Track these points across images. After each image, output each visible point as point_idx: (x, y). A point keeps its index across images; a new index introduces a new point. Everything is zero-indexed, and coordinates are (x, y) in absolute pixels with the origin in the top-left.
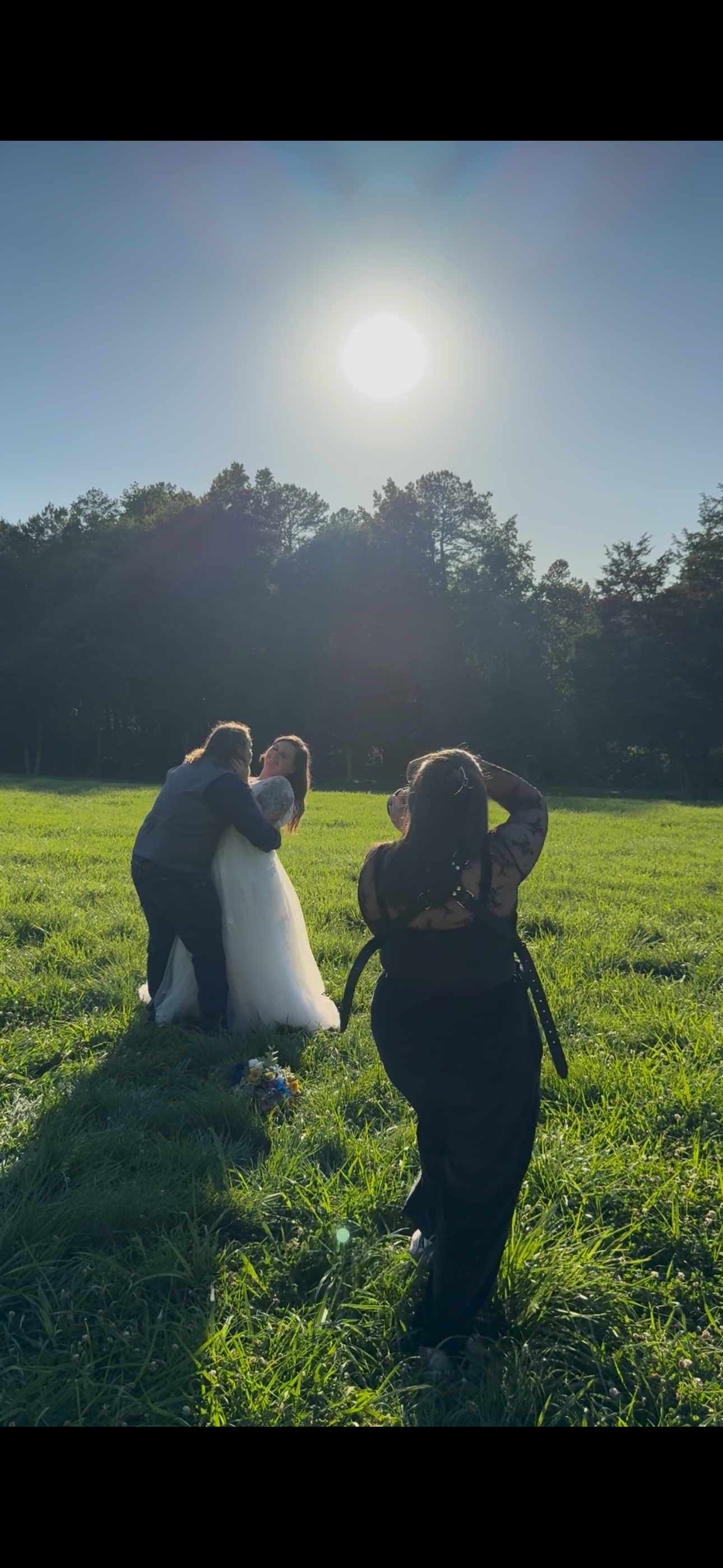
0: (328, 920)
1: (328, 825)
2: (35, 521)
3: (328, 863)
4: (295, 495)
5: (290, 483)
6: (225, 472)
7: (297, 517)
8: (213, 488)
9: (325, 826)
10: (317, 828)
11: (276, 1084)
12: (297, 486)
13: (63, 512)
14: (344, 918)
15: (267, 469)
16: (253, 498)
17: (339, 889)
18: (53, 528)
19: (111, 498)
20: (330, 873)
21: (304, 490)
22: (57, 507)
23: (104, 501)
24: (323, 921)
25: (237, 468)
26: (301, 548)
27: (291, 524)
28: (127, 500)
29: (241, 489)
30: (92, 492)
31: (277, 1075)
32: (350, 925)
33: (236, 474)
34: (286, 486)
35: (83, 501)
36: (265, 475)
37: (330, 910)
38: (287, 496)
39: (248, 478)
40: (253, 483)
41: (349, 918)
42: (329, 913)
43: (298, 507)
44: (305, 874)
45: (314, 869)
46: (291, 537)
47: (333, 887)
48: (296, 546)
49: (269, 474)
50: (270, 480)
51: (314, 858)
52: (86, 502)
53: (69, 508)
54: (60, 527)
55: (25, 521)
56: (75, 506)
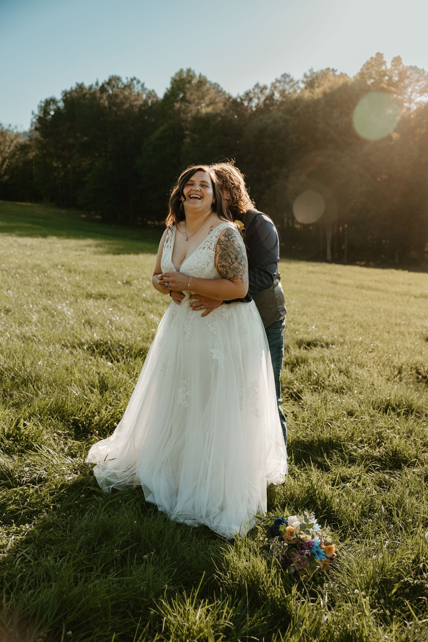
0: (400, 372)
1: (415, 297)
2: (247, 94)
3: (409, 324)
4: (417, 73)
5: (413, 65)
6: (372, 58)
7: (417, 87)
8: (362, 69)
9: (413, 297)
10: (406, 299)
11: (310, 545)
12: (418, 67)
13: (265, 88)
14: (414, 372)
15: (399, 56)
16: (388, 75)
17: (413, 347)
18: (259, 98)
19: (296, 79)
20: (409, 333)
21: (423, 69)
22: (261, 84)
23: (292, 80)
24: (396, 373)
25: (379, 55)
26: (418, 109)
27: (412, 92)
28: (305, 80)
29: (380, 70)
30: (285, 76)
31: (313, 537)
32: (418, 378)
33: (379, 58)
34: (411, 67)
35: (278, 81)
36: (397, 60)
37: (402, 364)
38: (411, 74)
39: (386, 62)
40: (389, 66)
41: (418, 373)
42: (402, 367)
43: (418, 81)
44: (388, 332)
45: (397, 329)
46: (410, 101)
47: (408, 345)
48: (414, 107)
49: (401, 59)
50: (401, 63)
51: (399, 321)
52: (279, 82)
53: (269, 86)
54: (263, 99)
55: (242, 93)
56: (273, 85)
